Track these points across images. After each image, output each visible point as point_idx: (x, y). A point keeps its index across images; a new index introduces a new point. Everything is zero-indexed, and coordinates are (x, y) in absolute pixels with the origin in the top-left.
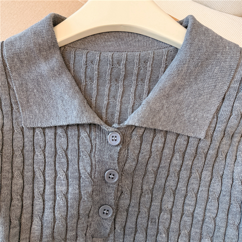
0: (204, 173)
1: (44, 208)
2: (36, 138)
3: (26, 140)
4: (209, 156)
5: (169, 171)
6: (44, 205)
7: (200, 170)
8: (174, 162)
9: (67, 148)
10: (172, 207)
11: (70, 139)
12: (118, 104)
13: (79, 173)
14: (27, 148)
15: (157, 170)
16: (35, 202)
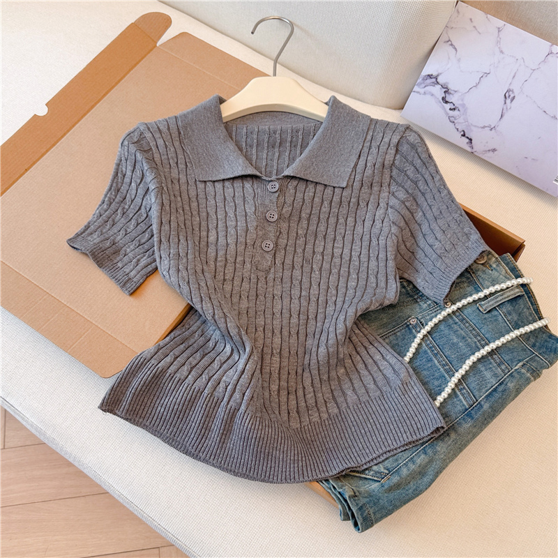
0: (349, 219)
1: (217, 238)
2: (207, 189)
3: (199, 191)
4: (351, 204)
5: (319, 219)
6: (218, 236)
7: (345, 217)
8: (324, 209)
9: (234, 196)
10: (324, 250)
11: (237, 190)
12: (275, 164)
13: (246, 213)
14: (200, 196)
15: (310, 217)
16: (210, 234)
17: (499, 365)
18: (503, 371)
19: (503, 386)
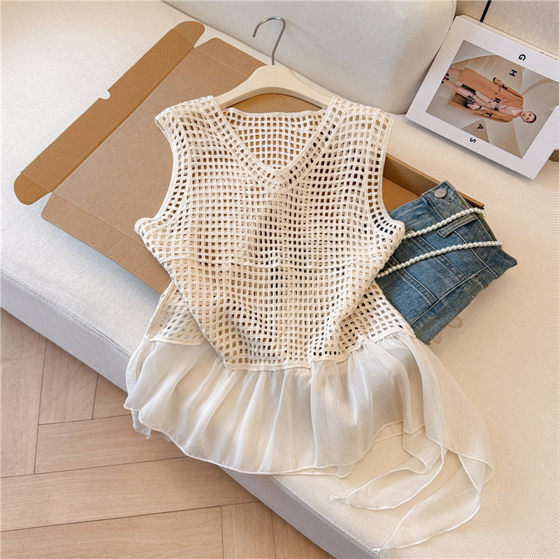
17: (456, 275)
18: (459, 278)
19: (460, 289)
